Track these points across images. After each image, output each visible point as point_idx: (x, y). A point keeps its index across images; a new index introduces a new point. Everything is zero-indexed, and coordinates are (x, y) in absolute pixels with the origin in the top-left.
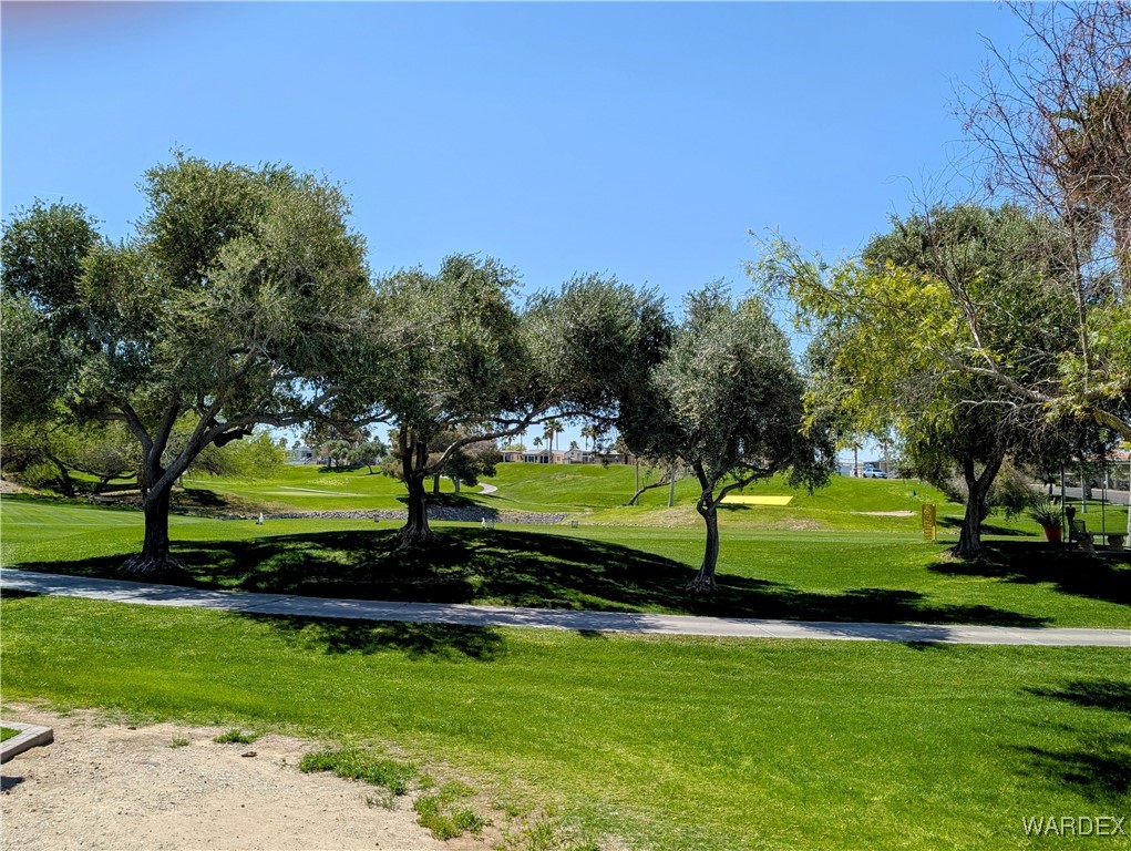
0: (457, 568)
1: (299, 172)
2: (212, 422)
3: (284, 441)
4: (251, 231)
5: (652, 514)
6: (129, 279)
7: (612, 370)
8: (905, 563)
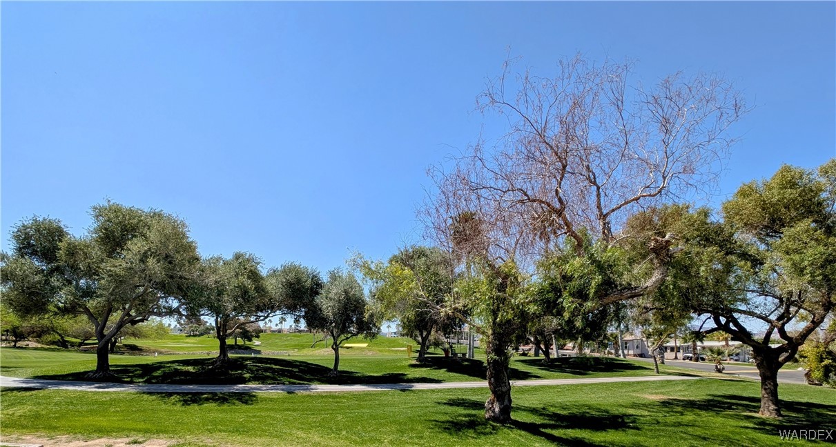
0: (240, 372)
2: (129, 315)
3: (170, 325)
4: (144, 236)
5: (319, 351)
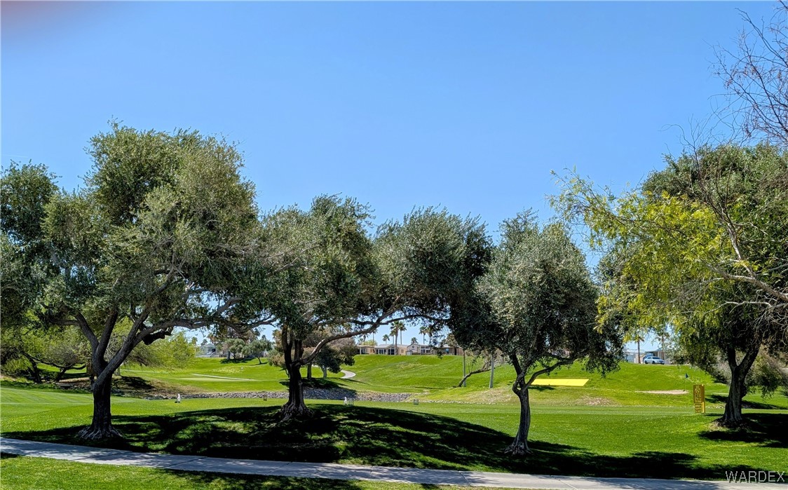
0: (326, 436)
1: (204, 135)
2: (142, 326)
3: (195, 340)
4: (169, 181)
5: (477, 394)
6: (80, 219)
7: (445, 282)
8: (680, 431)
